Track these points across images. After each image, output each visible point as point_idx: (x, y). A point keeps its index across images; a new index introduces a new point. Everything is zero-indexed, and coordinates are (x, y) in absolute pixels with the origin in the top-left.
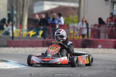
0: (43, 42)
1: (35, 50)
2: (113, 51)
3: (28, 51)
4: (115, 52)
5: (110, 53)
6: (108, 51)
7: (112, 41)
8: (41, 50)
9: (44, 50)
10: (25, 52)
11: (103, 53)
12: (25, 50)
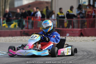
0: (21, 32)
1: (13, 39)
2: (78, 39)
3: (8, 40)
4: (79, 40)
5: (75, 41)
6: (74, 39)
7: (78, 30)
8: (19, 39)
9: (21, 39)
10: (6, 41)
11: (70, 41)
12: (5, 39)
